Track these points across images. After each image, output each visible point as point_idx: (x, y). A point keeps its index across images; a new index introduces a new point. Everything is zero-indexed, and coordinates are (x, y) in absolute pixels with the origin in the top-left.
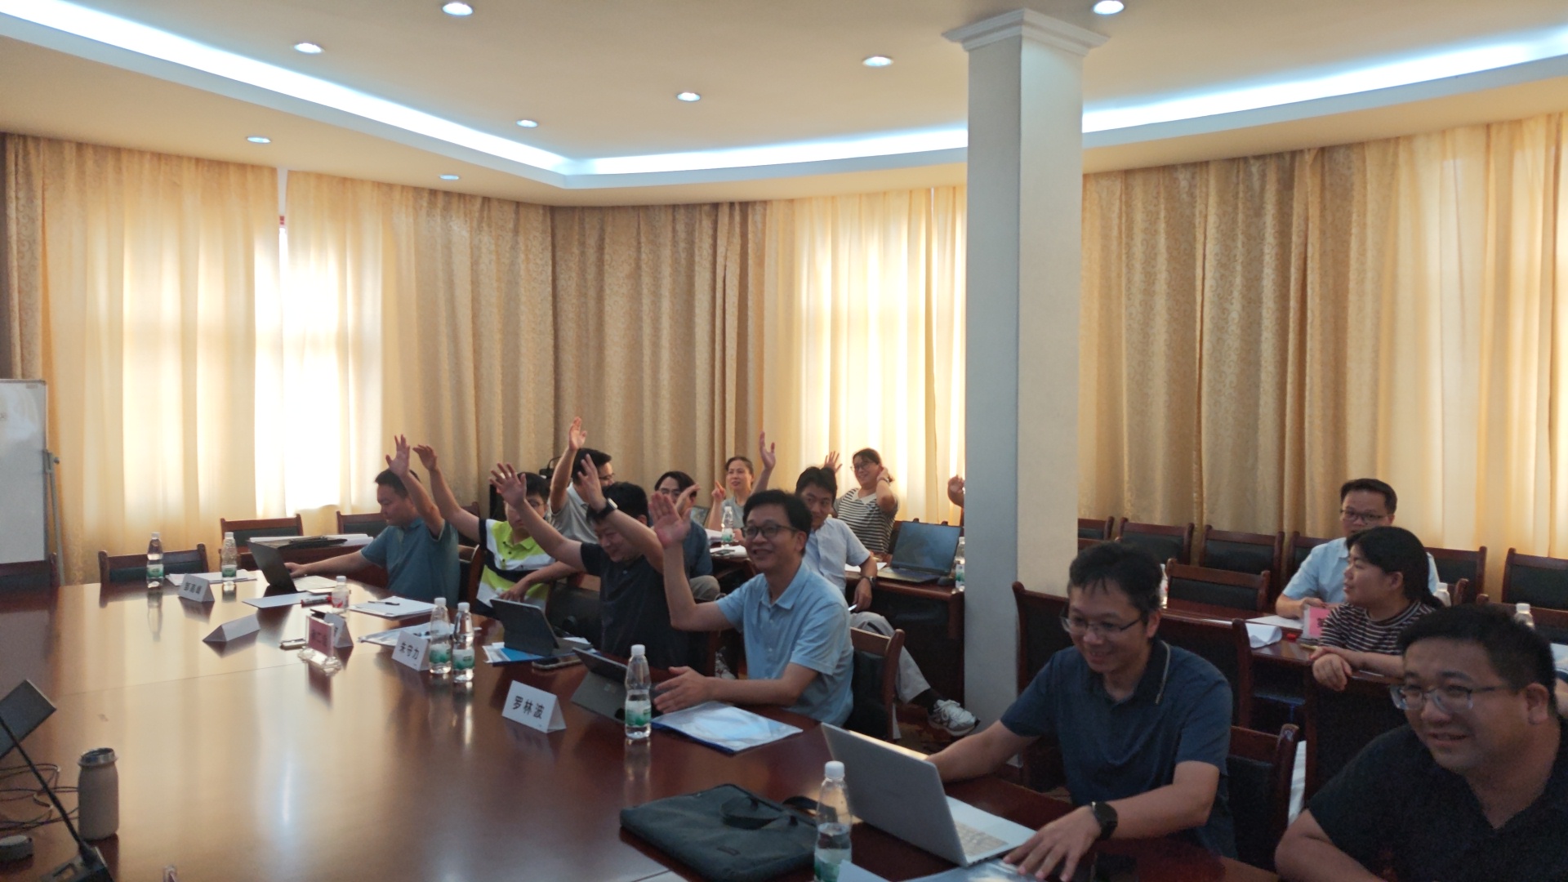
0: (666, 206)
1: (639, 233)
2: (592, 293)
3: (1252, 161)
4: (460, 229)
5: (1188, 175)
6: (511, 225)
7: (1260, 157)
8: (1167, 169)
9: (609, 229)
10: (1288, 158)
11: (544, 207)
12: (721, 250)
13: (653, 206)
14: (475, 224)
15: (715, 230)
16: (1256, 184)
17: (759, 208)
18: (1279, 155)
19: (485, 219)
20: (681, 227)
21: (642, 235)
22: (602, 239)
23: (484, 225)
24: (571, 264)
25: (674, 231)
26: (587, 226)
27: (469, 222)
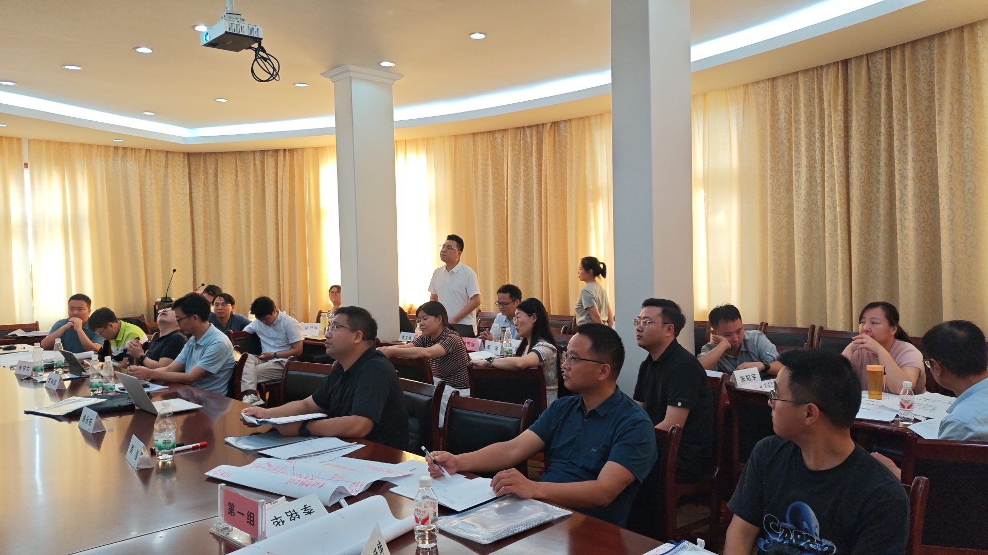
0: (251, 151)
1: (236, 167)
2: (212, 199)
3: (526, 129)
4: (132, 167)
5: (501, 136)
6: (163, 164)
7: (529, 127)
8: (492, 133)
9: (220, 165)
10: (541, 127)
11: (184, 153)
12: (280, 175)
13: (243, 152)
14: (142, 164)
15: (277, 164)
16: (529, 140)
17: (300, 152)
18: (537, 126)
19: (148, 161)
20: (258, 163)
21: (238, 167)
22: (216, 170)
23: (147, 164)
24: (200, 184)
25: (255, 164)
26: (208, 163)
27: (138, 163)
